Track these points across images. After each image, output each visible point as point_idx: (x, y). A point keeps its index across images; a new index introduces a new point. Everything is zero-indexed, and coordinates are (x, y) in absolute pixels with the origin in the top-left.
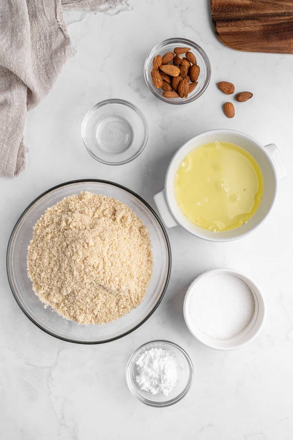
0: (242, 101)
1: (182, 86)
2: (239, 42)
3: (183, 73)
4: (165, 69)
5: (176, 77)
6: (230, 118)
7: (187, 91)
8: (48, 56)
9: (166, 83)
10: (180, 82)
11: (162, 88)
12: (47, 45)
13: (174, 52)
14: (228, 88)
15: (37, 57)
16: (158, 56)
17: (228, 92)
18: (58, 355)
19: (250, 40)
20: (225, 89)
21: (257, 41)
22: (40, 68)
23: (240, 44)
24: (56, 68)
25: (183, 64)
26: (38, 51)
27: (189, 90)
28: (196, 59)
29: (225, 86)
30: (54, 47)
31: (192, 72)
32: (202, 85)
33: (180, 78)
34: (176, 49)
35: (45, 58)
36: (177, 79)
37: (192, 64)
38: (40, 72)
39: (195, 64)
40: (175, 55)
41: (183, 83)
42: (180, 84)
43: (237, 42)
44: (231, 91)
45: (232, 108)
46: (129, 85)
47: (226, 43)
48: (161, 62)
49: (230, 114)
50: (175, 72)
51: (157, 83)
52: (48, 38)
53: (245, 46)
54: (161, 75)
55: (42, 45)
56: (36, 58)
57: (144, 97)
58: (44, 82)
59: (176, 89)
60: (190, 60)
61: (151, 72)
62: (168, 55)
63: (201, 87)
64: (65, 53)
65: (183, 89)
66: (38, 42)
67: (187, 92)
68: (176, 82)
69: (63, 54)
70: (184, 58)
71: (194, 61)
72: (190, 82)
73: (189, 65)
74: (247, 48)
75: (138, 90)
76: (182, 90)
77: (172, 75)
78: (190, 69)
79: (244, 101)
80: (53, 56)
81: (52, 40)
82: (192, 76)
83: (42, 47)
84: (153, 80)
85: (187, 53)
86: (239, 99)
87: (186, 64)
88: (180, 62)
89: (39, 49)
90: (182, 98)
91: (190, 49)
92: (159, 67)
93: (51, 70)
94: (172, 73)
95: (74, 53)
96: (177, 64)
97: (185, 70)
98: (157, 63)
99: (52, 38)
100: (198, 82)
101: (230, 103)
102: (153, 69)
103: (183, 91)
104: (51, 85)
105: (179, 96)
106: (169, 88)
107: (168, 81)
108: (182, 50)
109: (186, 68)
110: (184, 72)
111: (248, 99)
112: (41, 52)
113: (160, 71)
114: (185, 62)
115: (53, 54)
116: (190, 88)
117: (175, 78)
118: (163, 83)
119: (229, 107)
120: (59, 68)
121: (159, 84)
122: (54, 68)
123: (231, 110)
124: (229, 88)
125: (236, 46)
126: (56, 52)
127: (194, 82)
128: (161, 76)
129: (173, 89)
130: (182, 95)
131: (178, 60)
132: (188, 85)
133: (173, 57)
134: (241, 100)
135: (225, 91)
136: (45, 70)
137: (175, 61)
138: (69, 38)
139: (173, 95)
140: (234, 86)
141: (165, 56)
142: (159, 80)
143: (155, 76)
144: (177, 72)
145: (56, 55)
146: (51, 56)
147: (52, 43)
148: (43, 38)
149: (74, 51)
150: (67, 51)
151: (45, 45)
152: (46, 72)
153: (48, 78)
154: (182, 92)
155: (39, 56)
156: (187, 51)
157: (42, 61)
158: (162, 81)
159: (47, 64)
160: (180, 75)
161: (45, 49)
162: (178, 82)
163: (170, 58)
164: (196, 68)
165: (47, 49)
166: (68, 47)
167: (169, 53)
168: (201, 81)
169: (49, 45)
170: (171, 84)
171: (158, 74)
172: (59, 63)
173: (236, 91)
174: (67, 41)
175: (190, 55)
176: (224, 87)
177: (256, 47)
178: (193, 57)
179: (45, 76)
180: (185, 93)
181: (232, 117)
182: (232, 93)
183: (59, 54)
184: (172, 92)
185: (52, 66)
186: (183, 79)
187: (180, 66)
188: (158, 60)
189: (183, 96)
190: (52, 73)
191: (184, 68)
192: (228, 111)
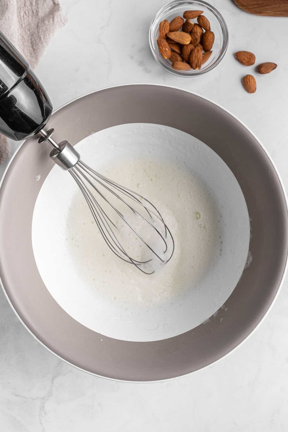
0: (265, 72)
1: (194, 54)
2: (259, 5)
3: (195, 41)
4: (174, 36)
5: (187, 45)
6: (251, 93)
7: (200, 61)
8: (34, 24)
9: (175, 53)
10: (192, 51)
11: (170, 59)
12: (33, 12)
13: (184, 16)
14: (247, 58)
15: (21, 26)
16: (165, 21)
17: (247, 62)
18: (52, 383)
19: (272, 2)
20: (244, 59)
21: (280, 3)
22: (24, 39)
23: (261, 7)
24: (42, 38)
25: (194, 30)
26: (22, 19)
27: (203, 60)
28: (209, 23)
29: (245, 56)
30: (41, 14)
31: (206, 39)
32: (217, 54)
33: (192, 47)
34: (186, 13)
35: (31, 27)
36: (188, 48)
37: (204, 31)
38: (25, 44)
39: (208, 30)
40: (185, 20)
41: (196, 51)
42: (192, 53)
43: (257, 4)
44: (252, 61)
45: (253, 81)
46: (132, 58)
47: (244, 6)
48: (168, 29)
49: (251, 88)
50: (186, 39)
51: (164, 52)
52: (34, 3)
53: (266, 9)
54: (169, 43)
55: (27, 12)
56: (19, 27)
57: (150, 72)
58: (29, 55)
59: (187, 59)
60: (202, 26)
61: (157, 40)
62: (176, 20)
63: (217, 57)
64: (53, 20)
65: (196, 58)
66: (22, 9)
67: (201, 63)
68: (187, 51)
69: (51, 21)
70: (195, 24)
71: (207, 26)
72: (203, 52)
73: (201, 32)
74: (268, 12)
75: (141, 64)
76: (194, 60)
77: (182, 43)
78: (203, 36)
79: (267, 73)
80: (40, 24)
81: (39, 6)
82: (206, 45)
83: (27, 14)
84: (159, 49)
85: (200, 17)
86: (262, 70)
87: (199, 31)
88: (191, 28)
89: (24, 16)
90: (195, 69)
91: (202, 12)
92: (166, 35)
93: (38, 41)
94: (182, 40)
95: (64, 22)
96: (187, 31)
97: (197, 37)
98: (164, 29)
99: (39, 4)
100: (212, 51)
101: (250, 75)
102: (160, 37)
103: (196, 61)
104: (37, 58)
105: (192, 67)
106: (179, 58)
107: (177, 50)
108: (193, 14)
109: (199, 35)
110: (196, 39)
111: (272, 70)
112: (25, 20)
113: (168, 39)
114: (197, 29)
115: (40, 22)
116: (204, 58)
117: (185, 47)
118: (172, 53)
119: (249, 80)
120: (46, 38)
121: (167, 54)
122: (40, 38)
123: (252, 83)
124: (249, 57)
125: (255, 9)
126: (43, 20)
127: (207, 51)
128: (169, 46)
129: (183, 60)
130: (194, 65)
131: (188, 26)
132: (202, 54)
133: (182, 23)
134: (263, 71)
135: (244, 61)
136: (30, 41)
137: (186, 28)
138: (58, 4)
139: (184, 66)
140: (254, 56)
141: (173, 21)
142: (167, 49)
143: (163, 45)
144: (188, 39)
145: (44, 23)
146: (38, 24)
147: (38, 9)
148: (28, 4)
149: (64, 19)
150: (56, 19)
151: (31, 12)
152: (31, 43)
153: (34, 51)
154: (194, 62)
155: (23, 25)
156: (199, 15)
157: (27, 31)
158: (170, 50)
159: (33, 34)
160: (191, 43)
161: (30, 17)
162: (190, 50)
163: (179, 24)
164: (210, 34)
165: (32, 17)
166: (57, 14)
167: (178, 18)
168: (215, 50)
169: (35, 12)
170: (181, 54)
171: (165, 43)
172: (47, 32)
173: (258, 62)
174: (56, 7)
175: (203, 18)
176: (243, 57)
177: (279, 10)
178: (207, 22)
179: (31, 48)
180: (198, 63)
181: (253, 92)
182: (253, 64)
183: (46, 22)
184: (182, 63)
185: (38, 36)
186: (195, 48)
187: (191, 33)
188: (165, 26)
189: (196, 67)
190: (38, 44)
191: (196, 35)
192: (249, 84)
